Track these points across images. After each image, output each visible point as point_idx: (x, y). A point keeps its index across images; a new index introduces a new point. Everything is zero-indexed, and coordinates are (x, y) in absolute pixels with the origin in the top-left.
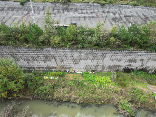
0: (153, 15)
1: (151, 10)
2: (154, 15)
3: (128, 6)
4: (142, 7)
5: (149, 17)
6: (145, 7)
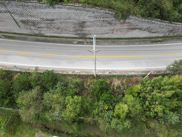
0: (92, 20)
1: (87, 11)
2: (95, 19)
3: (38, 4)
4: (67, 6)
5: (85, 22)
6: (73, 7)
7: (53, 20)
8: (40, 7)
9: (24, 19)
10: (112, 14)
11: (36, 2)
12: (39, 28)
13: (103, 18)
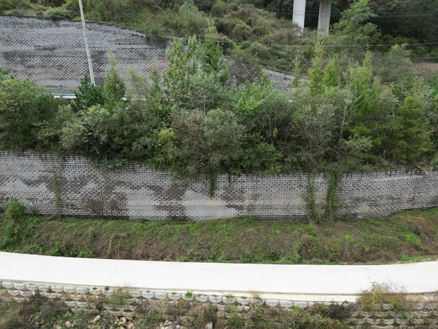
7: (53, 49)
8: (39, 26)
9: (9, 49)
10: (142, 37)
11: (34, 17)
12: (29, 67)
13: (130, 44)
